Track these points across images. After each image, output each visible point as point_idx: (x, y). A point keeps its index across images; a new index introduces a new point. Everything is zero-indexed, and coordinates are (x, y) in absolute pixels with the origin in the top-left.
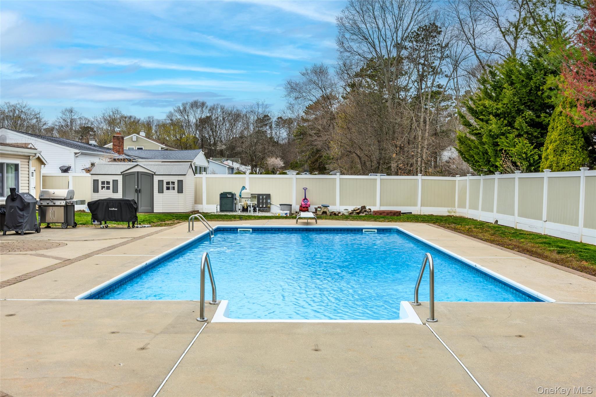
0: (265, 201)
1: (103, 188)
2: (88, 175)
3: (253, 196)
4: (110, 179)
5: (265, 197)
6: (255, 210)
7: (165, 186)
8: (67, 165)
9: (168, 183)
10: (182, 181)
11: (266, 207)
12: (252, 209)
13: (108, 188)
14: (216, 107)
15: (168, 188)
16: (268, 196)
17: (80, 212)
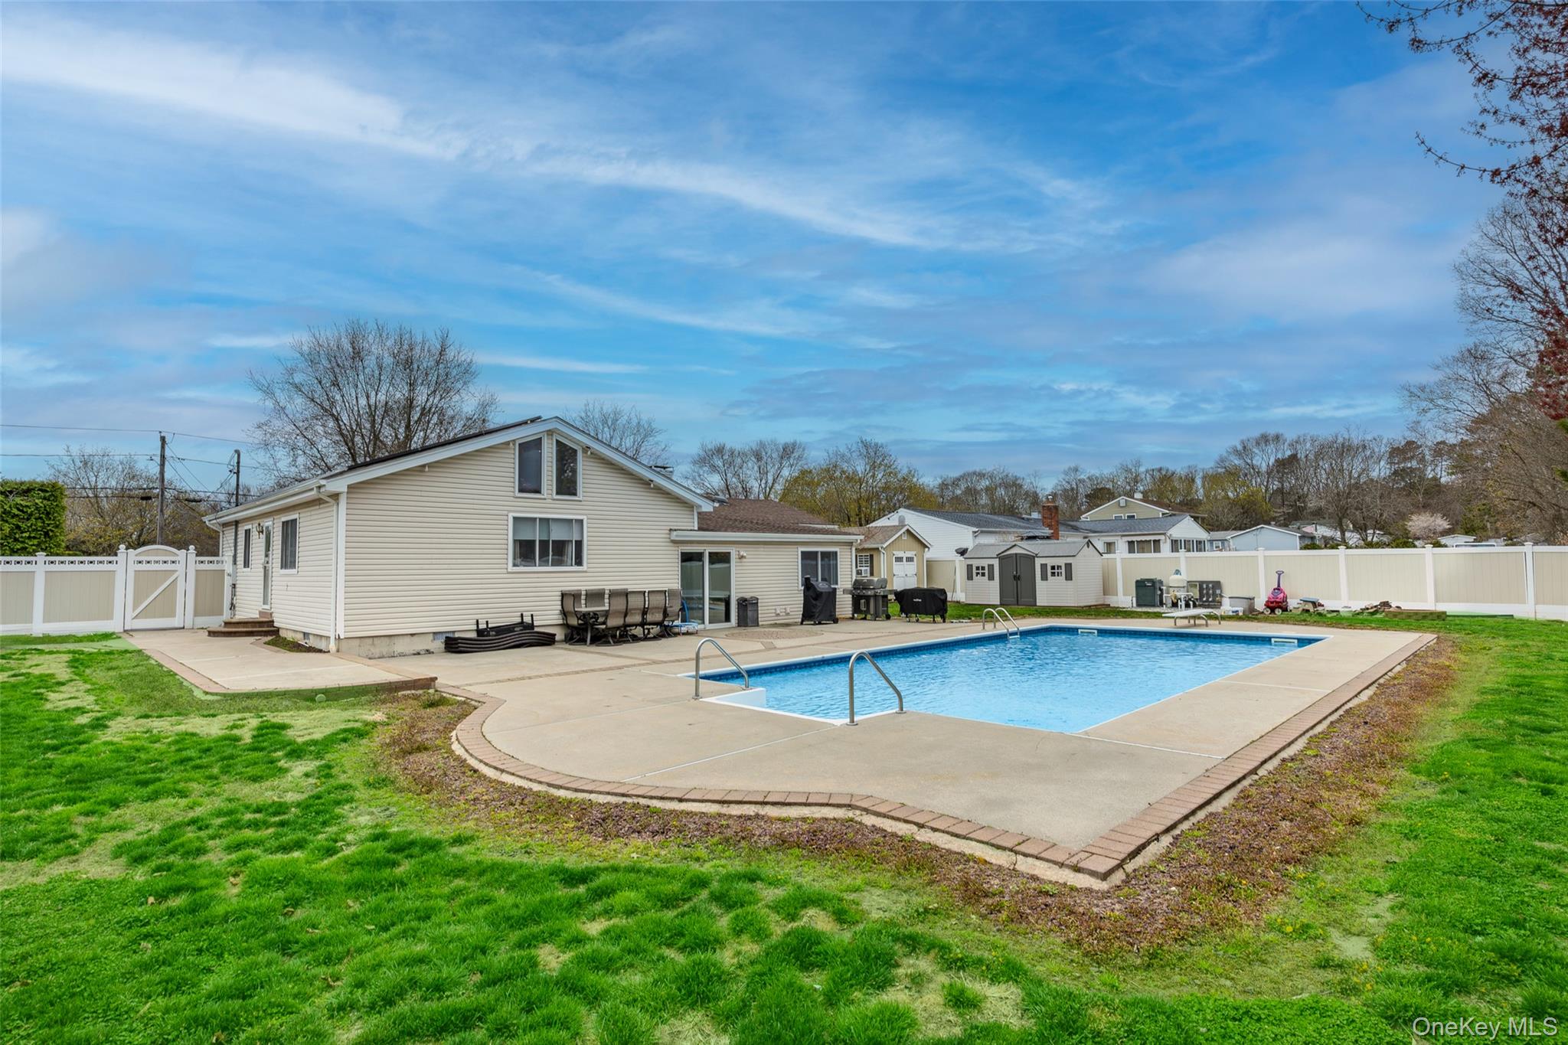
0: (1211, 592)
1: (977, 574)
2: (962, 558)
3: (1191, 584)
4: (985, 563)
5: (1210, 585)
6: (1187, 606)
7: (1049, 571)
8: (964, 546)
9: (1053, 568)
10: (1071, 564)
11: (1213, 601)
12: (1183, 603)
13: (983, 574)
14: (1302, 439)
15: (1053, 574)
16: (1217, 585)
17: (957, 605)
